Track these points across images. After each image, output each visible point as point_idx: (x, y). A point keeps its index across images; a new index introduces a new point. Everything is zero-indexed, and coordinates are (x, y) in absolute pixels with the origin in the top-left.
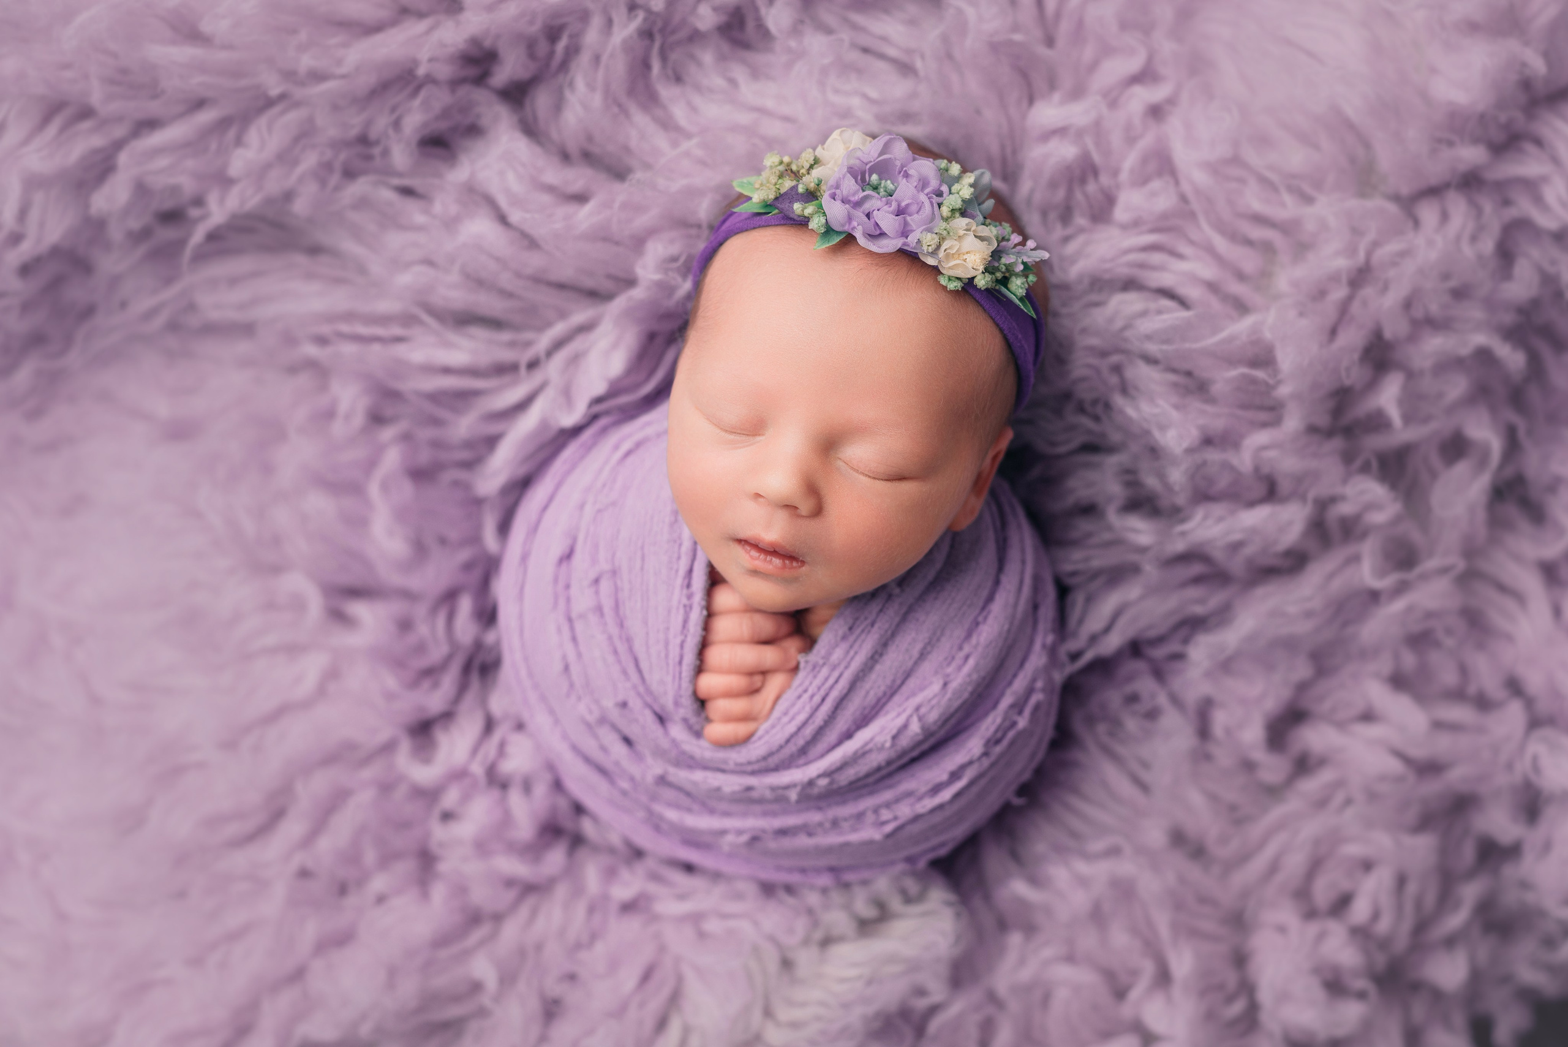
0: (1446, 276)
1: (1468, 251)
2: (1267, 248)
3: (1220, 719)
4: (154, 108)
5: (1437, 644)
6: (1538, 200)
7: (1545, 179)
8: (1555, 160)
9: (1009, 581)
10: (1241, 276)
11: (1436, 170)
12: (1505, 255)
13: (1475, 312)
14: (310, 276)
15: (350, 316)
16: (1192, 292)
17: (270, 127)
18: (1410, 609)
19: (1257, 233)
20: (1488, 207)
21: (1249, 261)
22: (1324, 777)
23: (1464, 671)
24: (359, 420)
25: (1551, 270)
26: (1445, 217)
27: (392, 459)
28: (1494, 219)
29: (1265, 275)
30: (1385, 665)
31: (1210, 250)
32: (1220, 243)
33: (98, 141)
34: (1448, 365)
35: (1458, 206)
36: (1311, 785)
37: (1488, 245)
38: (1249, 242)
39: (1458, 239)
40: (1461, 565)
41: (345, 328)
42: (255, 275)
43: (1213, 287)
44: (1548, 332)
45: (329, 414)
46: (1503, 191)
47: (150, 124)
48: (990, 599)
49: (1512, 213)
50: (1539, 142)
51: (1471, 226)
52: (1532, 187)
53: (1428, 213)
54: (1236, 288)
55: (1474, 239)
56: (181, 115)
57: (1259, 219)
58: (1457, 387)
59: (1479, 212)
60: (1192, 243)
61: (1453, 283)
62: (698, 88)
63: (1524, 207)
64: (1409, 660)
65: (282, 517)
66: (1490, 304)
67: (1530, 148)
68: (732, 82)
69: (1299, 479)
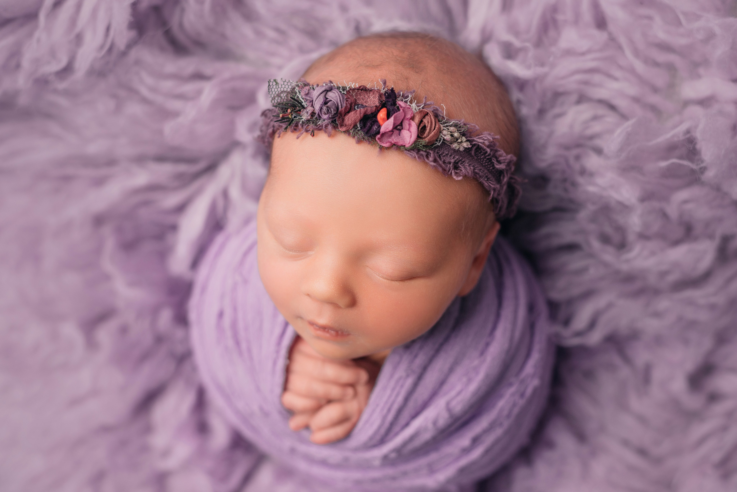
2: (671, 68)
3: (656, 375)
9: (507, 312)
10: (655, 90)
16: (622, 103)
19: (662, 57)
21: (659, 78)
29: (671, 86)
31: (632, 71)
32: (639, 66)
38: (656, 64)
43: (636, 100)
48: (494, 328)
54: (652, 99)
57: (664, 47)
60: (620, 67)
69: (707, 224)
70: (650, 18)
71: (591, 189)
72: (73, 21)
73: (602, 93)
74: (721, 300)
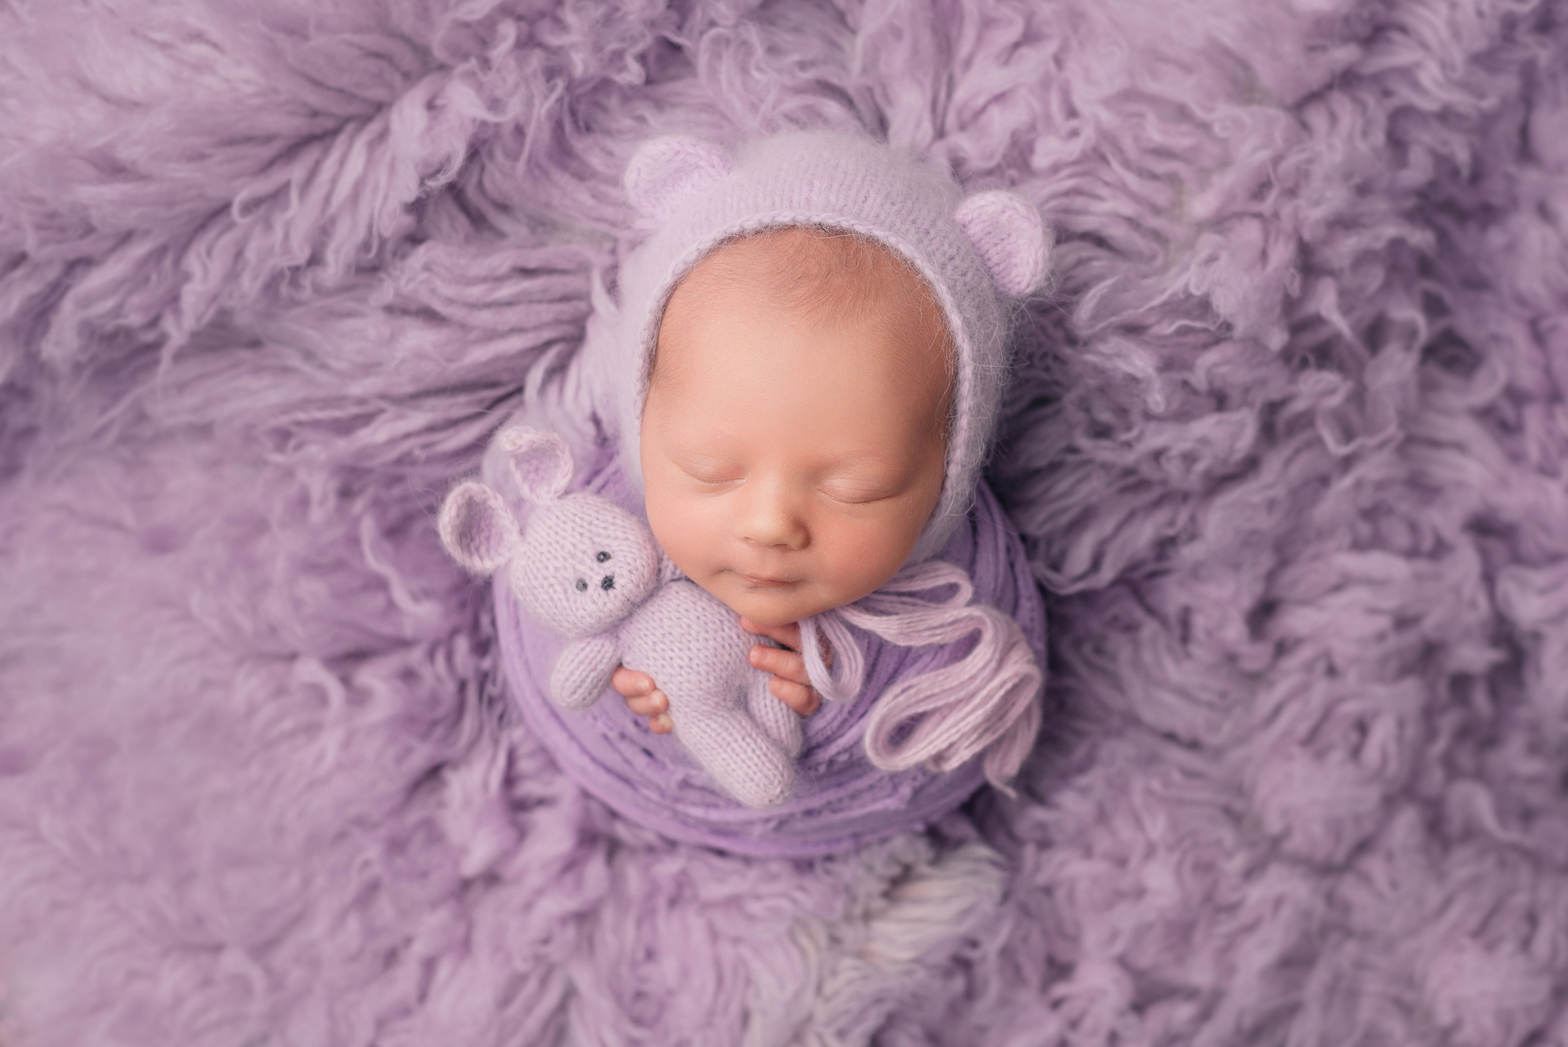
0: (1348, 176)
1: (1362, 147)
2: (1173, 180)
3: (1200, 623)
4: (85, 247)
5: (1390, 511)
6: (1416, 86)
7: (1418, 65)
8: (1424, 45)
10: (1157, 210)
11: (1316, 76)
12: (1397, 144)
13: (1380, 205)
14: (257, 370)
15: (304, 404)
16: (1116, 233)
17: (209, 252)
18: (1359, 485)
19: (1161, 167)
20: (1370, 99)
21: (1161, 195)
22: (1305, 653)
23: (1413, 528)
24: (332, 502)
25: (1444, 150)
26: (1333, 118)
27: (368, 528)
28: (1379, 113)
29: (1177, 204)
30: (1344, 537)
31: (1123, 188)
32: (1132, 181)
33: (34, 287)
34: (1363, 259)
35: (1342, 104)
36: (1293, 662)
37: (1379, 137)
38: (1154, 177)
39: (1350, 138)
40: (1400, 436)
41: (301, 416)
42: (202, 377)
43: (1133, 223)
44: (1449, 207)
45: (304, 501)
46: (1381, 83)
47: (83, 263)
49: (1395, 102)
50: (1403, 29)
51: (1359, 123)
52: (1407, 74)
53: (1317, 117)
54: (1154, 222)
55: (1365, 134)
56: (113, 250)
57: (1162, 153)
58: (1375, 278)
59: (1363, 106)
60: (1106, 183)
61: (1357, 180)
62: (608, 133)
63: (1405, 94)
64: (1365, 530)
65: (274, 606)
66: (1392, 193)
67: (1396, 36)
68: (641, 119)
69: (1247, 390)
70: (1140, 115)
71: (1090, 358)
72: (327, 199)
73: (1087, 223)
74: (1279, 492)
